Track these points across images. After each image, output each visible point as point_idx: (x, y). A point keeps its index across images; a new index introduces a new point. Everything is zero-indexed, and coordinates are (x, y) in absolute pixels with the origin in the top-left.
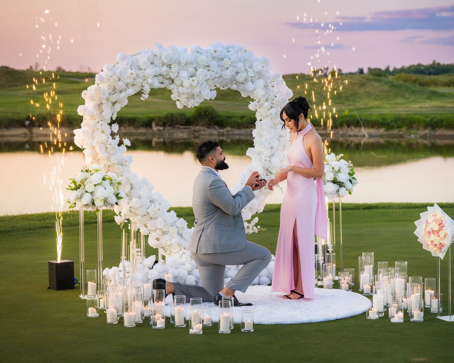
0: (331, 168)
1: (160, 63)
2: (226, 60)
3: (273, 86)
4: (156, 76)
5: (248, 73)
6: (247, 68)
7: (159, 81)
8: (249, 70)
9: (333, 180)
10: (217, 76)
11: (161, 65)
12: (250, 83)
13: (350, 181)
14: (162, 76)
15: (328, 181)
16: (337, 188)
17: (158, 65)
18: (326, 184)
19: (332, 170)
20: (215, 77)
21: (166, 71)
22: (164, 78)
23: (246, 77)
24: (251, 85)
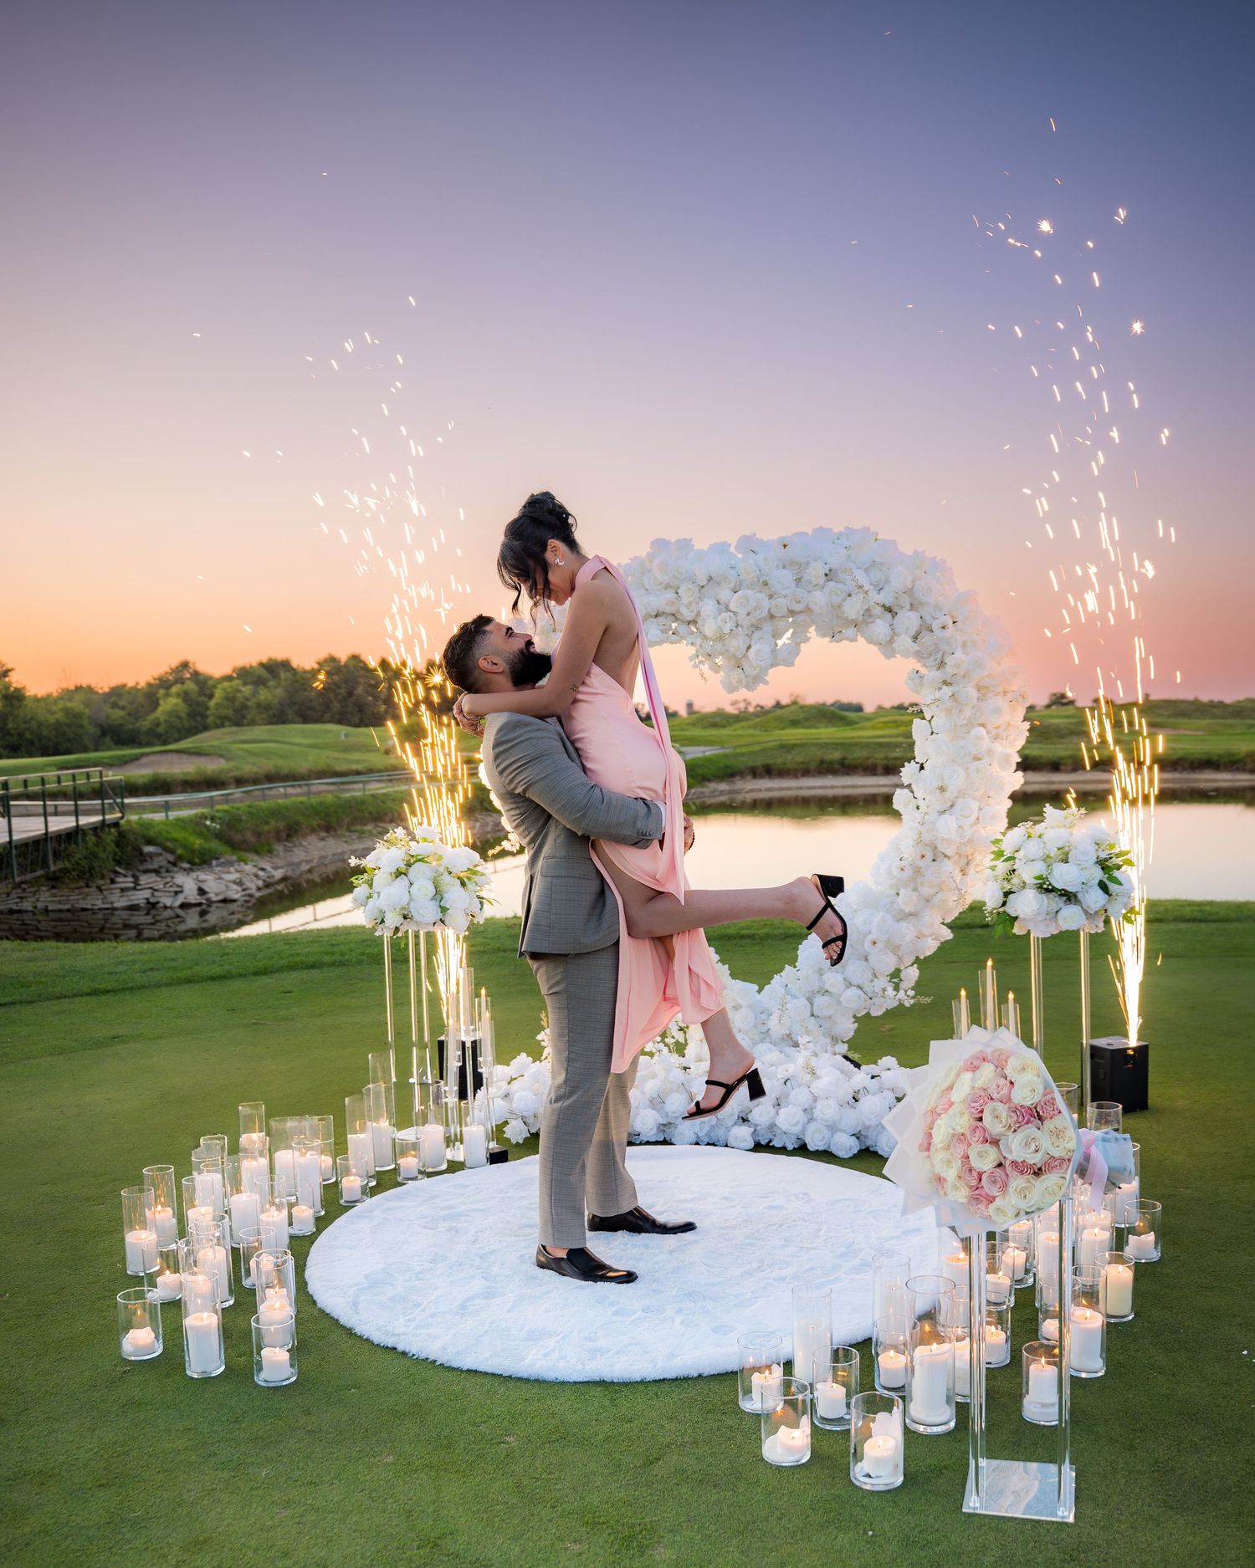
1: (657, 585)
3: (944, 628)
4: (656, 616)
5: (868, 595)
6: (860, 583)
8: (866, 588)
9: (1039, 882)
10: (797, 608)
11: (659, 587)
13: (1103, 887)
14: (673, 615)
15: (1029, 886)
16: (1052, 904)
20: (792, 613)
21: (672, 604)
22: (677, 619)
23: (866, 607)
24: (881, 627)
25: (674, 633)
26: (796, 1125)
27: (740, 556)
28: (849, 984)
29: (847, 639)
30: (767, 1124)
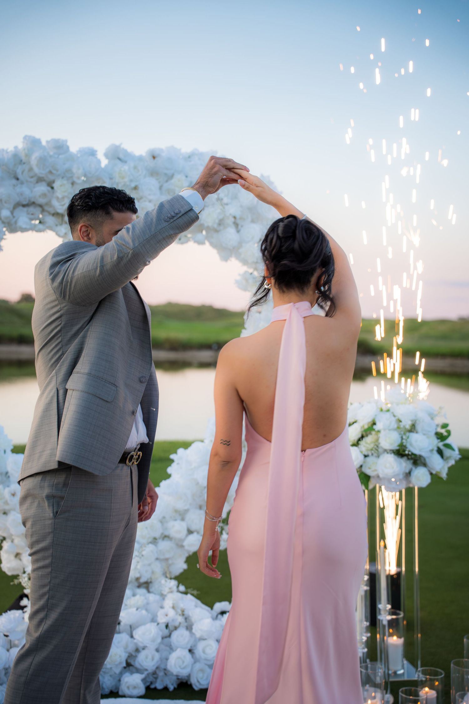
0: (394, 419)
1: (32, 177)
2: (177, 177)
4: (24, 206)
5: (226, 207)
7: (32, 217)
8: (225, 200)
9: (398, 448)
11: (34, 180)
12: (231, 230)
13: (440, 452)
14: (41, 206)
15: (385, 451)
16: (406, 467)
17: (27, 181)
18: (381, 457)
19: (396, 426)
21: (44, 195)
22: (43, 211)
23: (221, 217)
24: (230, 234)
25: (40, 222)
26: (184, 668)
27: (104, 162)
28: (190, 532)
29: (195, 242)
30: (154, 668)
